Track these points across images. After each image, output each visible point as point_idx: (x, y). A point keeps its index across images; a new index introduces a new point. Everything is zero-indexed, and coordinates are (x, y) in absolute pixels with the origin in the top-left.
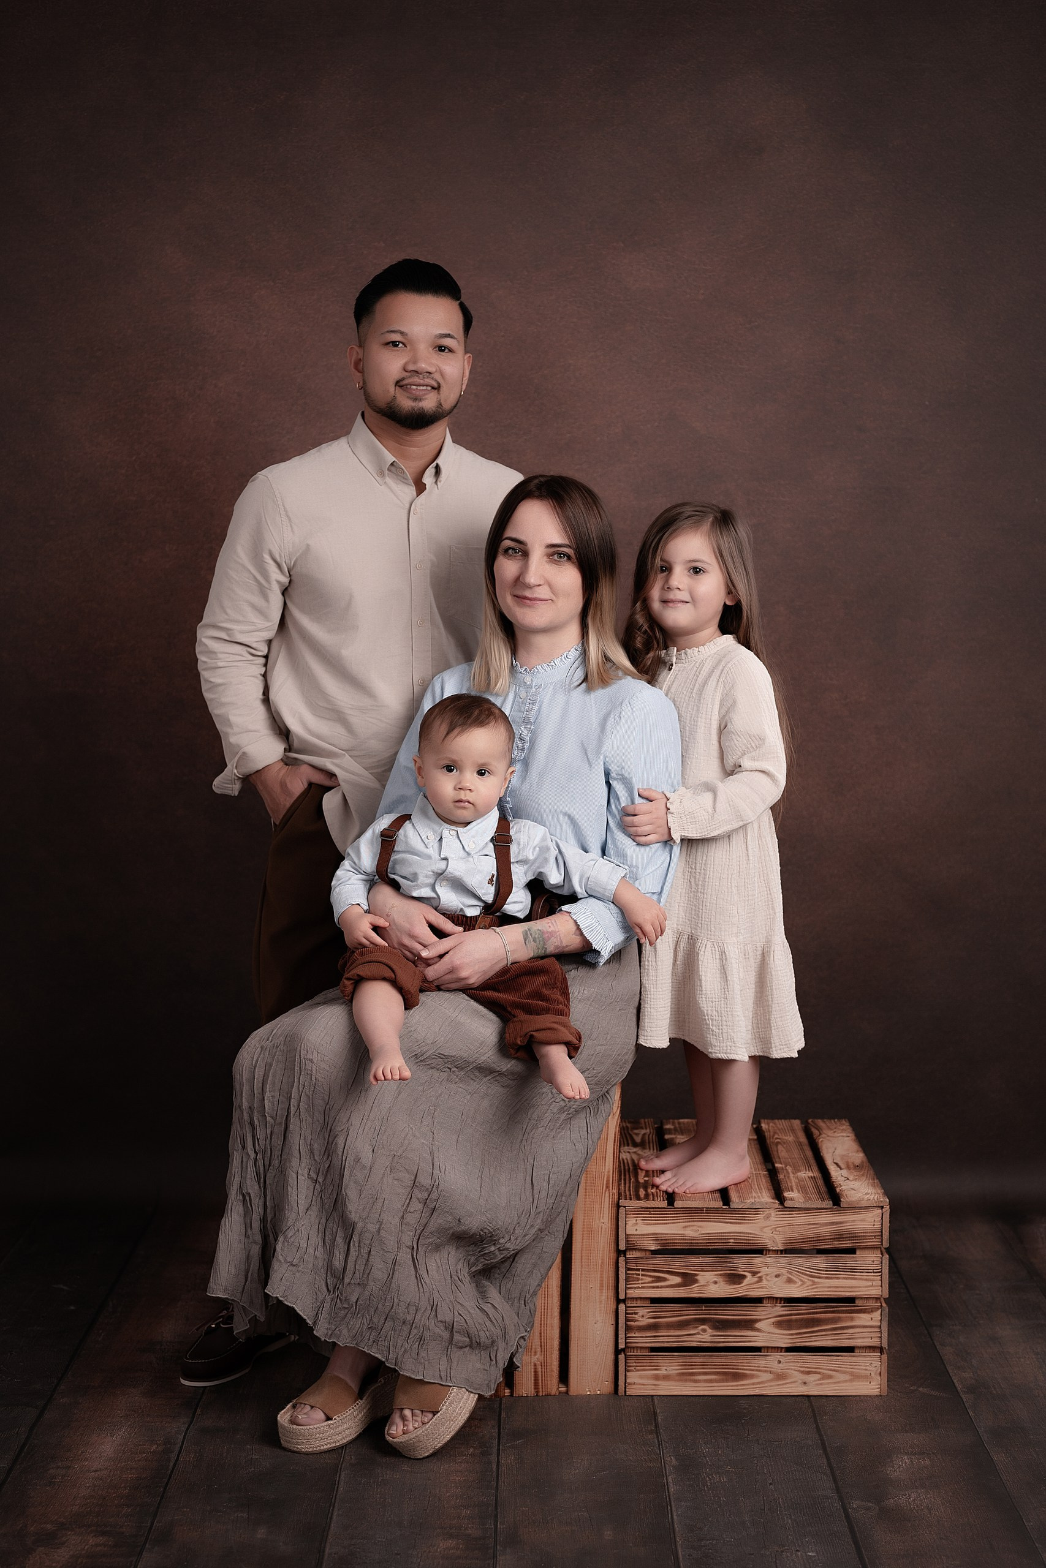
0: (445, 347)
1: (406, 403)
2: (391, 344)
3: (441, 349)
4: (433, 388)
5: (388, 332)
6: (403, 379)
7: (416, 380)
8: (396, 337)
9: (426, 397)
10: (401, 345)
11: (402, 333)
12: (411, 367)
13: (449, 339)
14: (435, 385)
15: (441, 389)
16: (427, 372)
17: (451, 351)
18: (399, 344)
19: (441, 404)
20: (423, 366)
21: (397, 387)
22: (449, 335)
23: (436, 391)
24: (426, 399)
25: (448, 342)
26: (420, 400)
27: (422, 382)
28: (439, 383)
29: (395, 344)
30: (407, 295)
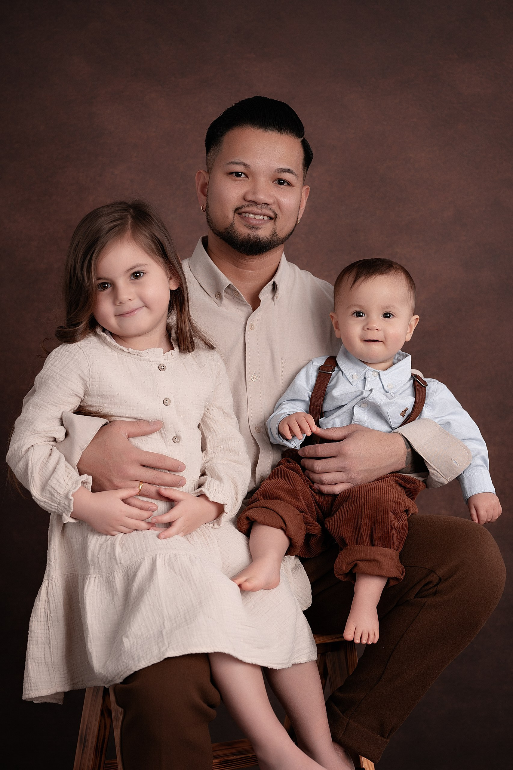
0: (284, 181)
1: (243, 231)
2: (234, 174)
3: (281, 182)
4: (271, 218)
5: (232, 163)
6: (242, 207)
7: (254, 209)
8: (239, 168)
9: (263, 226)
10: (243, 176)
11: (245, 165)
12: (250, 197)
13: (288, 173)
14: (272, 215)
15: (278, 220)
16: (265, 203)
17: (289, 184)
18: (241, 175)
19: (276, 233)
20: (262, 197)
21: (236, 215)
22: (289, 170)
23: (273, 221)
24: (262, 228)
25: (287, 176)
26: (257, 229)
27: (259, 211)
28: (276, 215)
29: (238, 174)
30: (253, 129)
